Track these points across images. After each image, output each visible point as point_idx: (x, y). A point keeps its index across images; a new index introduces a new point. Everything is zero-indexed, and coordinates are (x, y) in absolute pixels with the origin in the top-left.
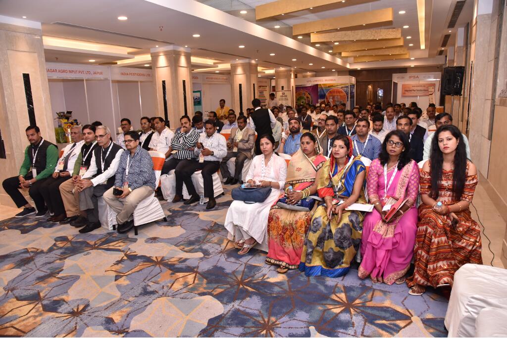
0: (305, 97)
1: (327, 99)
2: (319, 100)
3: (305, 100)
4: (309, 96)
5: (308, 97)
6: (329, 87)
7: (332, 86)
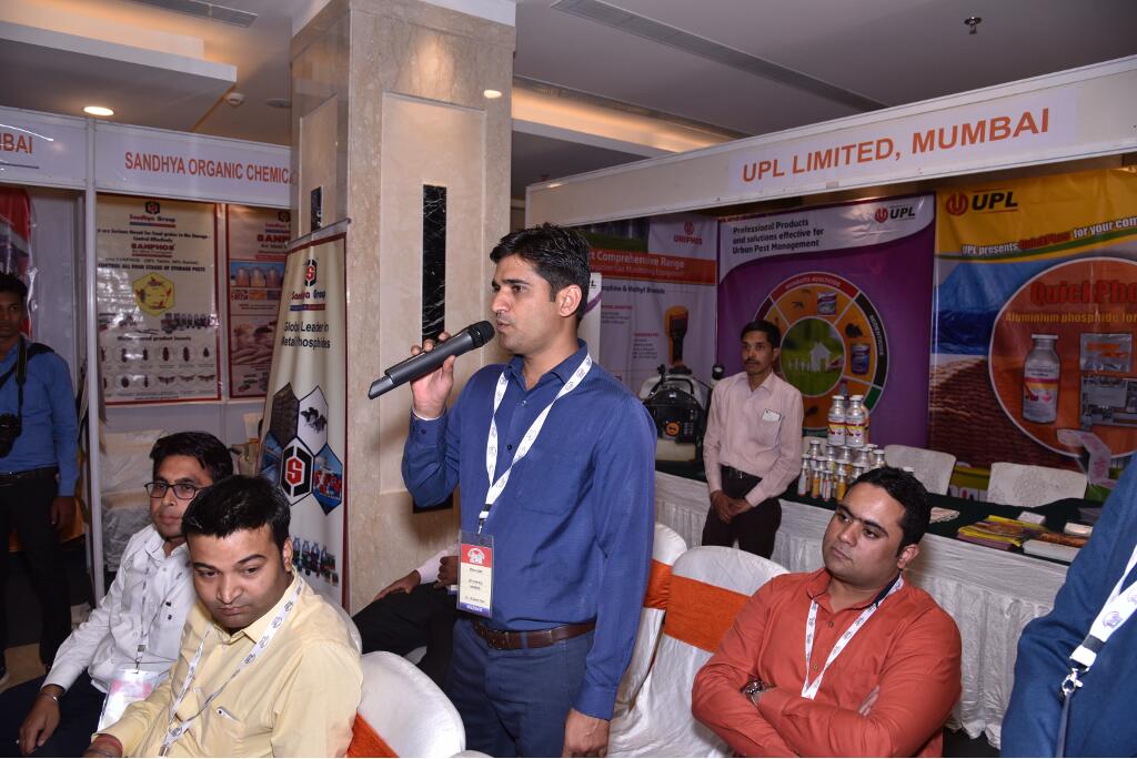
0: (833, 326)
1: (1003, 348)
2: (936, 359)
3: (836, 347)
4: (862, 320)
5: (852, 331)
6: (1027, 246)
7: (1062, 239)
